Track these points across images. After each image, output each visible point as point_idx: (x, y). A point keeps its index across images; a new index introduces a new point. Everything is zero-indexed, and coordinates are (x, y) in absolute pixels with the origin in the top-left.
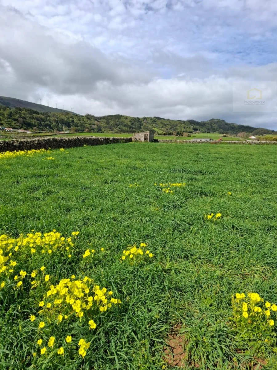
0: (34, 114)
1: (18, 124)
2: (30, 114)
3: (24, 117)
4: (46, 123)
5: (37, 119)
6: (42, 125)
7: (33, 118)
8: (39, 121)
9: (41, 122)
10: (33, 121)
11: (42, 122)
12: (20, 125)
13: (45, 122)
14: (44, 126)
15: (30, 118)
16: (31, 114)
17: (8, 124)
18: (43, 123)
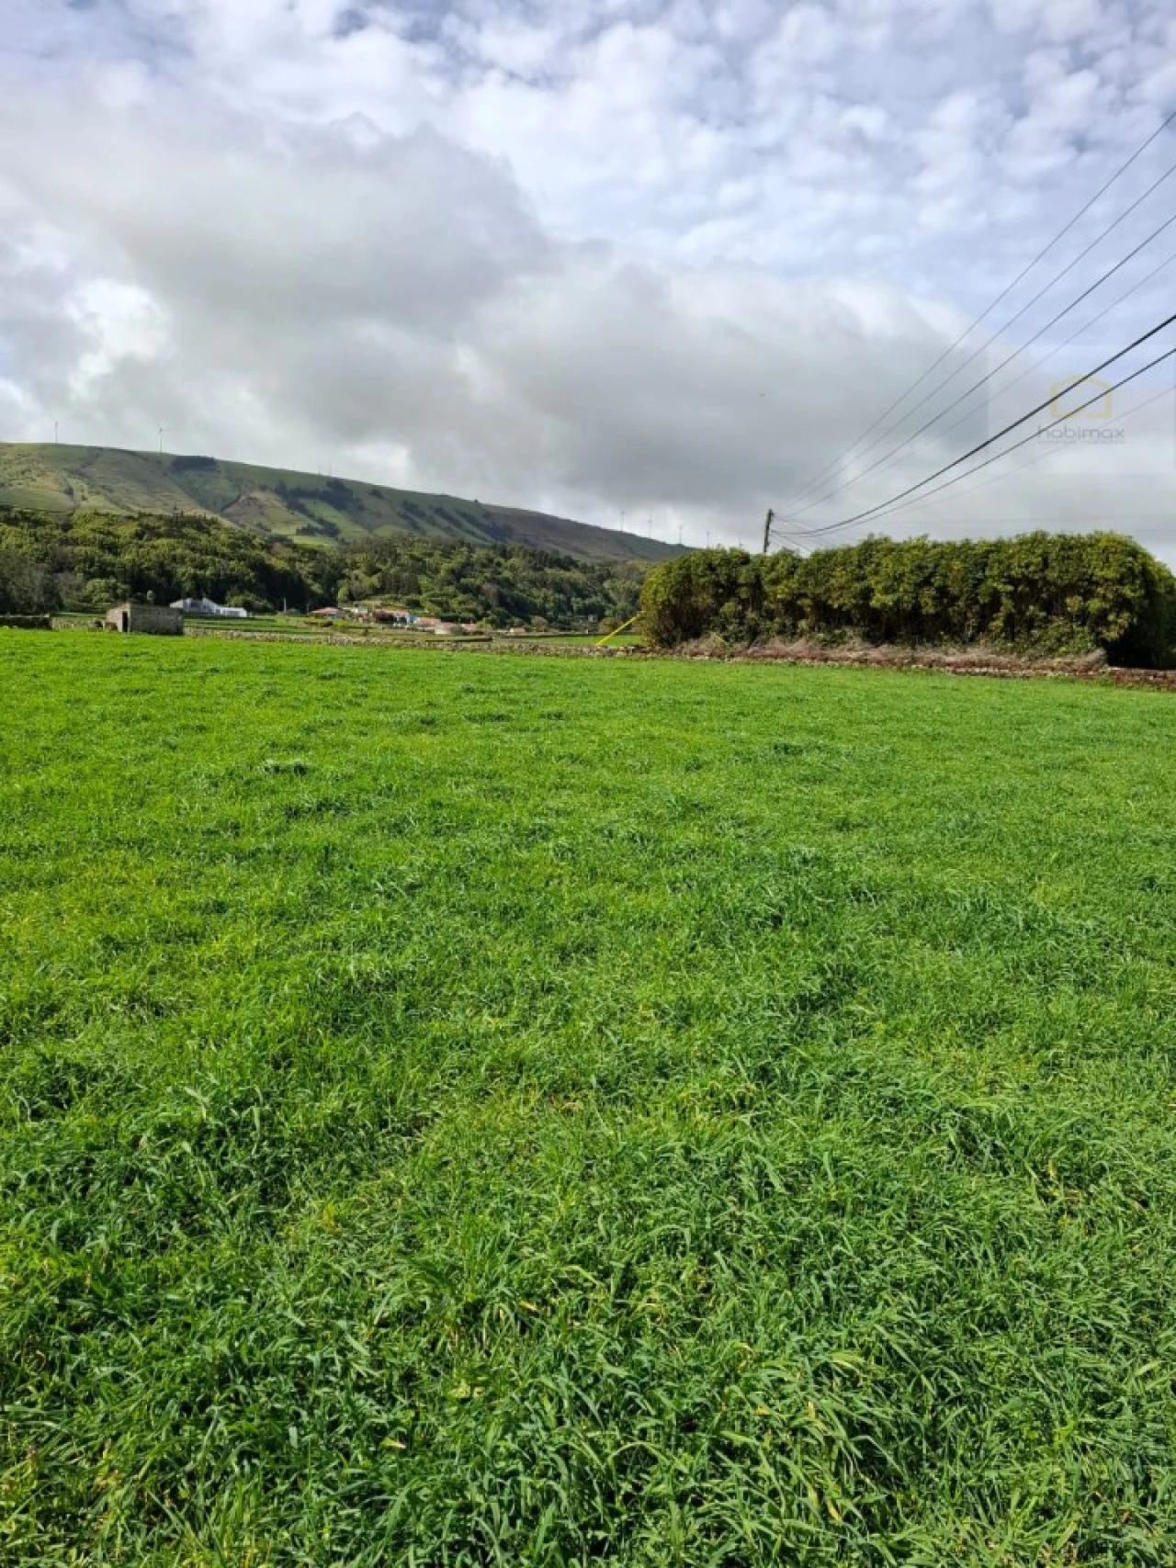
0: (551, 567)
1: (473, 605)
2: (535, 569)
3: (507, 580)
4: (587, 601)
5: (558, 588)
6: (571, 609)
7: (544, 584)
8: (565, 594)
9: (569, 599)
10: (538, 595)
11: (573, 599)
12: (480, 610)
13: (584, 597)
14: (580, 611)
15: (533, 583)
16: (541, 569)
17: (440, 604)
18: (576, 602)
